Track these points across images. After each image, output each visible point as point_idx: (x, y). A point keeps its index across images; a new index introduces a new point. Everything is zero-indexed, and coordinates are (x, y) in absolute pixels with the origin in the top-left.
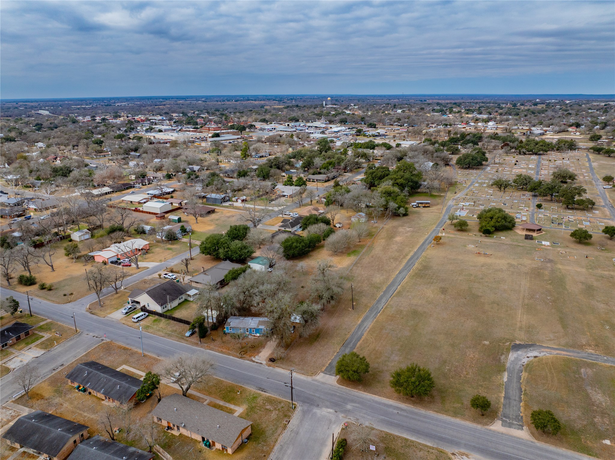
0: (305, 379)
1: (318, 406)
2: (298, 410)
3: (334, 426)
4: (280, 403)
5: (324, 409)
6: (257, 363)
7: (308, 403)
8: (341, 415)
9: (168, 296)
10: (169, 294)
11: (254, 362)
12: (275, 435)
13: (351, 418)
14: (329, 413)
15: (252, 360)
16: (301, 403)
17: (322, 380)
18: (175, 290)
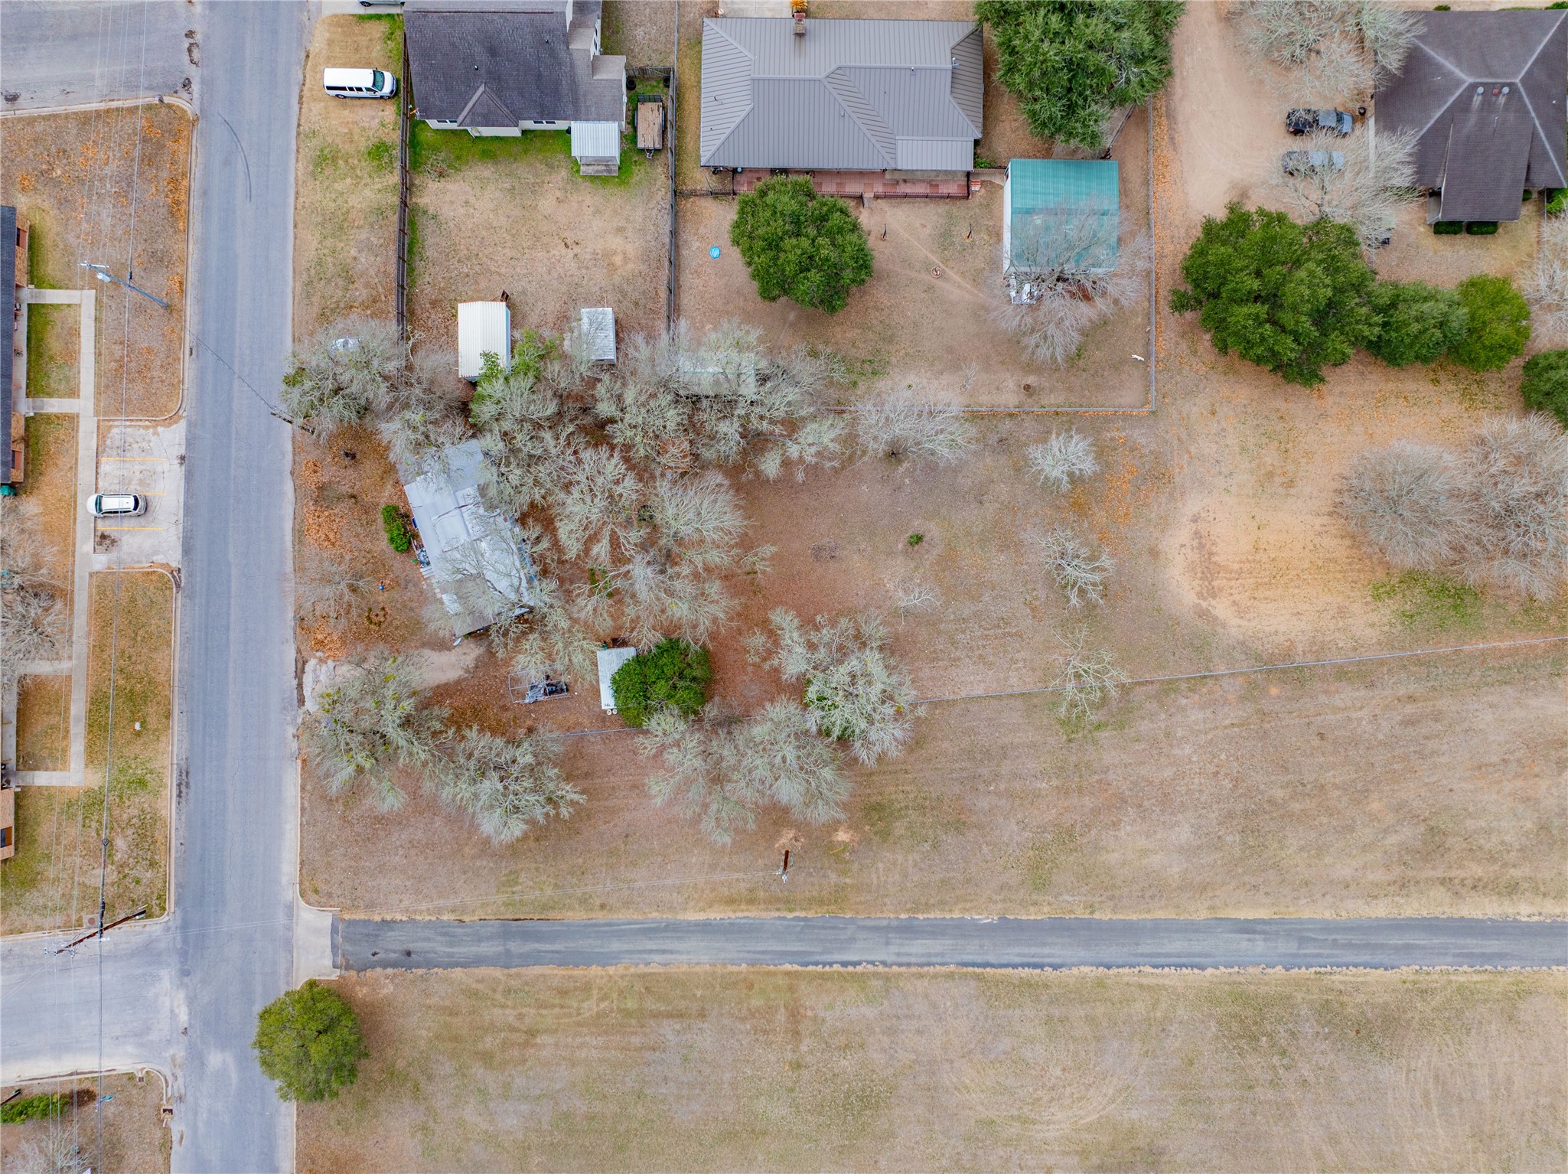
0: (284, 880)
1: (185, 973)
2: (148, 929)
3: (130, 1049)
4: (152, 864)
5: (181, 995)
6: (300, 686)
7: (185, 941)
8: (179, 1051)
9: (482, 89)
10: (495, 80)
11: (300, 673)
12: (36, 916)
13: (181, 1080)
14: (173, 1015)
15: (304, 663)
16: (179, 922)
17: (300, 932)
18: (539, 76)
